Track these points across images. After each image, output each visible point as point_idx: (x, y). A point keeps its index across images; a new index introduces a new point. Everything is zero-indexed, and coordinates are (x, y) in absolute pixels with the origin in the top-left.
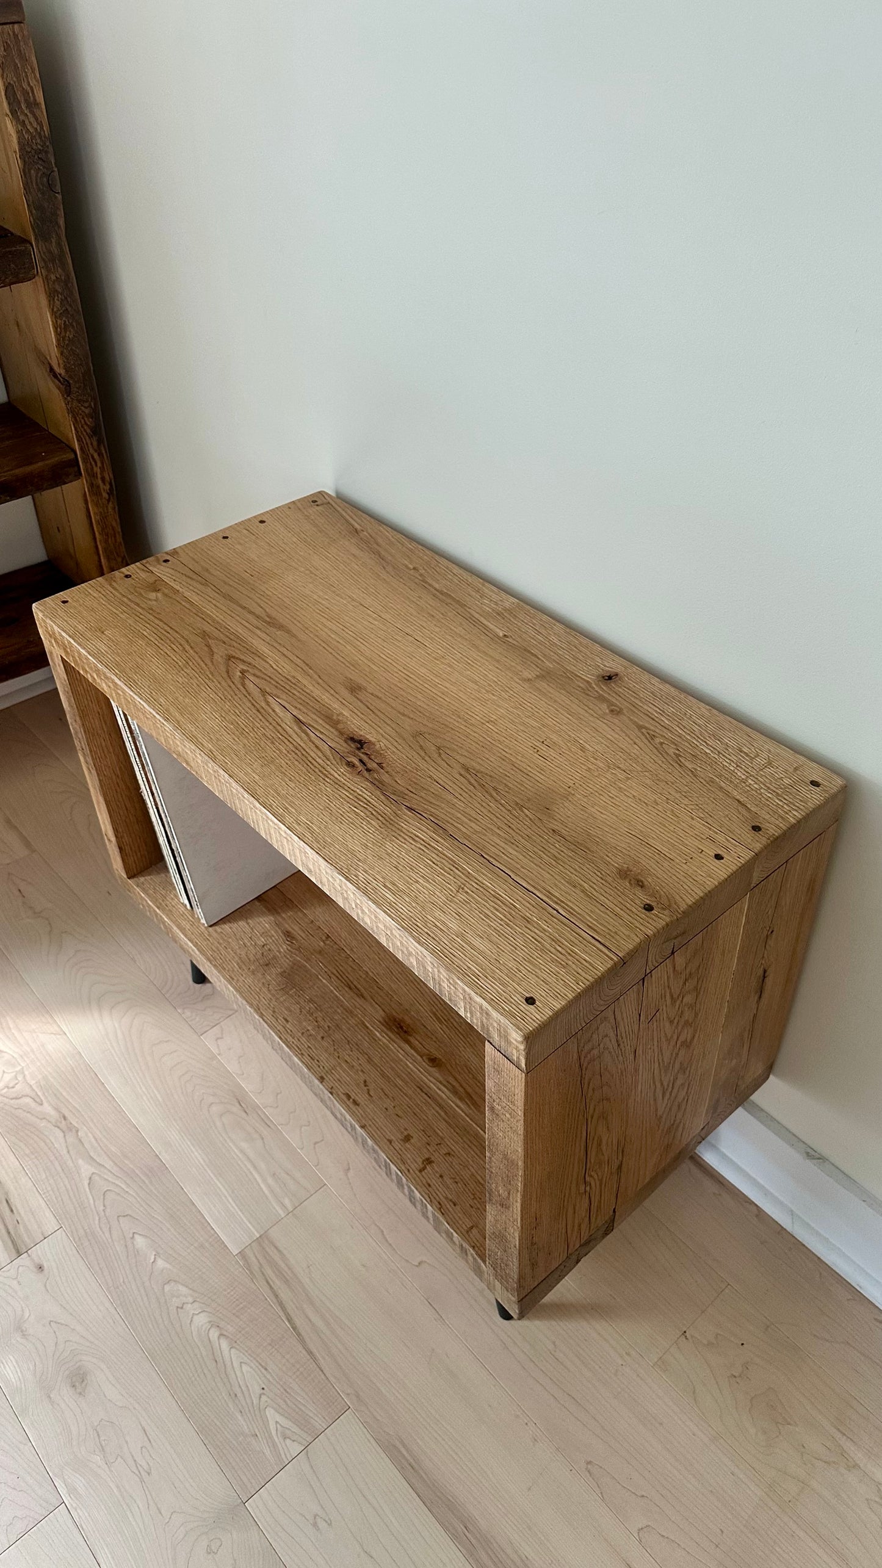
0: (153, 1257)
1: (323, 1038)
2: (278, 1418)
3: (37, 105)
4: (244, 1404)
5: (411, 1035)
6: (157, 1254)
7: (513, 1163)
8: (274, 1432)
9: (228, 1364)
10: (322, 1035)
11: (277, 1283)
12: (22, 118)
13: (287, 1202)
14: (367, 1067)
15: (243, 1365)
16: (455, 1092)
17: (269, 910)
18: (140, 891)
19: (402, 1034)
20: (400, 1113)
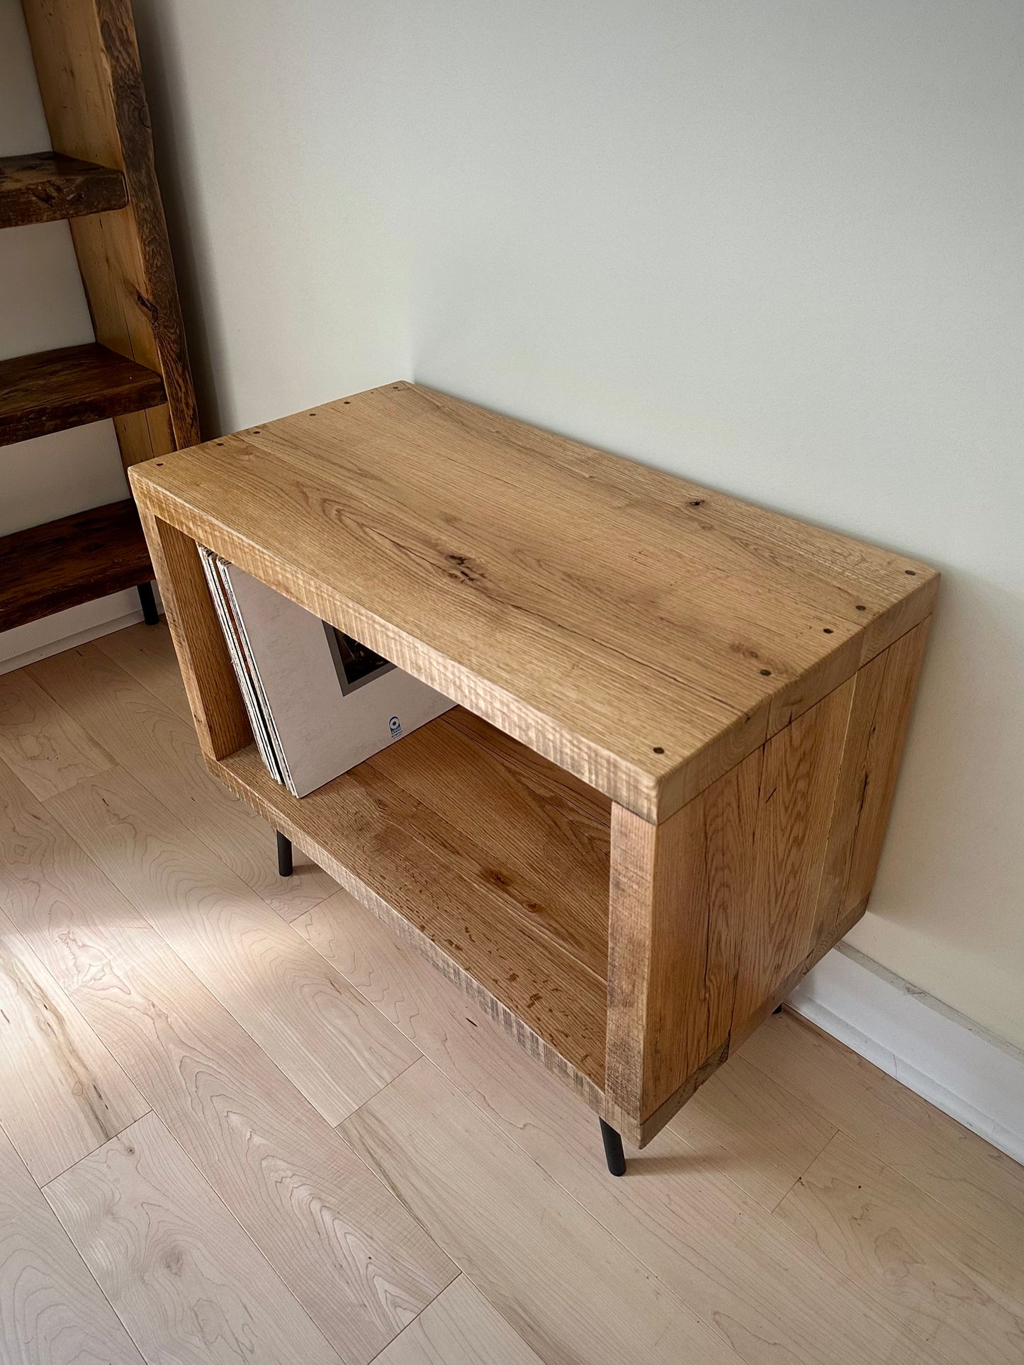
0: (249, 1134)
1: (421, 891)
2: (387, 1286)
3: (131, 43)
4: (351, 1274)
5: (509, 885)
6: (253, 1131)
7: (640, 944)
8: (383, 1301)
9: (332, 1234)
10: (420, 889)
11: (379, 1152)
12: (116, 53)
13: (385, 1074)
14: (468, 915)
15: (348, 1236)
16: (557, 933)
17: (359, 783)
18: (230, 774)
19: (500, 884)
20: (503, 955)
